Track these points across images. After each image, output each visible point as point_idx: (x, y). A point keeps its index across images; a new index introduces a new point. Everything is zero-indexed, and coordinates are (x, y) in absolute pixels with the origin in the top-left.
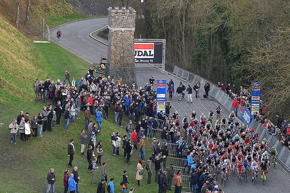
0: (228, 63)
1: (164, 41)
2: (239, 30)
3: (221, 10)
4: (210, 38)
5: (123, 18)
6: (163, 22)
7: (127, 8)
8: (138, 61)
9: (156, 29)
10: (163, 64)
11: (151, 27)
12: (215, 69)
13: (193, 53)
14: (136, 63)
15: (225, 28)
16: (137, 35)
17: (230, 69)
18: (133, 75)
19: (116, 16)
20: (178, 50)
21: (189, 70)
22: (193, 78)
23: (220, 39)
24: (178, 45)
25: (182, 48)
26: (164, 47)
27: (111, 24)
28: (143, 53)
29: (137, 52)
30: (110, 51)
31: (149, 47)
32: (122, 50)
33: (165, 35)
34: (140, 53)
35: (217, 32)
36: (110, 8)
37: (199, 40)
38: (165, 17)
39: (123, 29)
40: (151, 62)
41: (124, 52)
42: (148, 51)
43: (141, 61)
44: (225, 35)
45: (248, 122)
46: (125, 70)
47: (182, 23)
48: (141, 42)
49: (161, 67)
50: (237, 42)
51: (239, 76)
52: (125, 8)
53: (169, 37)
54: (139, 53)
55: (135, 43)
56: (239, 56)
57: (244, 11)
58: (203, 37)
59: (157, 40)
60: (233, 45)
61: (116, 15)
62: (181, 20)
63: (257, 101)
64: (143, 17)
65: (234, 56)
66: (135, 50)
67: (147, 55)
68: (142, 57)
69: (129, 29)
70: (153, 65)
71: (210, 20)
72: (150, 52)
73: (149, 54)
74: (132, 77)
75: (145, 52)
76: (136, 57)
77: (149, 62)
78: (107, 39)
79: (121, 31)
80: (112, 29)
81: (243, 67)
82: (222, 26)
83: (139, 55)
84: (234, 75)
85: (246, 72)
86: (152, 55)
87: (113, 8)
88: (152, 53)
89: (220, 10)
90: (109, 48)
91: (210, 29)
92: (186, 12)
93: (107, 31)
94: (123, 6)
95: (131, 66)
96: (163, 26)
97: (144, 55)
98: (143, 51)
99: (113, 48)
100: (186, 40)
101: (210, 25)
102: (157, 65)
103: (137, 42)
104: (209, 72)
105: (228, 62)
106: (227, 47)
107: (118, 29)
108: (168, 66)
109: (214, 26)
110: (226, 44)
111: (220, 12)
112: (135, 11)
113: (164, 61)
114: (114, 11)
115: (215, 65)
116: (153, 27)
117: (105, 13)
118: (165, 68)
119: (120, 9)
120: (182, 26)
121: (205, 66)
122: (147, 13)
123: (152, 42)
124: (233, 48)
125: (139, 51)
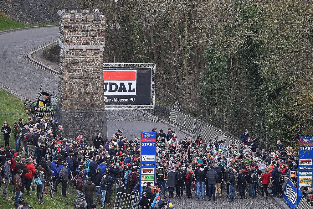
0: (260, 103)
1: (152, 66)
2: (278, 48)
3: (248, 14)
4: (230, 62)
5: (84, 28)
6: (152, 35)
7: (91, 12)
8: (110, 100)
9: (139, 46)
10: (151, 106)
11: (132, 43)
12: (237, 114)
13: (201, 87)
14: (106, 103)
15: (254, 45)
16: (107, 56)
17: (264, 114)
18: (102, 124)
19: (72, 26)
20: (177, 83)
21: (194, 114)
22: (201, 128)
23: (246, 64)
24: (177, 73)
25: (183, 78)
26: (153, 76)
27: (63, 38)
28: (119, 86)
29: (108, 86)
30: (62, 84)
31: (129, 77)
32: (83, 83)
33: (156, 57)
34: (114, 87)
35: (241, 52)
36: (61, 11)
37: (211, 65)
38: (155, 27)
39: (83, 47)
40: (131, 102)
41: (85, 85)
42: (126, 83)
43: (115, 100)
44: (254, 57)
45: (293, 203)
46: (87, 116)
47: (183, 36)
48: (115, 69)
49: (148, 111)
50: (275, 68)
51: (278, 124)
52: (87, 11)
53: (162, 59)
54: (111, 87)
55: (104, 71)
56: (278, 91)
57: (286, 15)
58: (219, 59)
59: (141, 65)
60: (267, 72)
61: (71, 22)
62: (182, 31)
63: (306, 166)
64: (118, 25)
65: (269, 91)
66: (105, 82)
67: (125, 91)
68: (117, 93)
69: (94, 47)
70: (134, 107)
71: (229, 33)
72: (130, 84)
73: (127, 88)
74: (100, 127)
75: (122, 84)
76: (107, 93)
77: (128, 102)
78: (57, 62)
79: (81, 50)
80: (66, 47)
81: (284, 110)
82: (249, 41)
83: (111, 90)
84: (270, 123)
85: (290, 119)
86: (133, 91)
87: (67, 12)
88: (134, 86)
89: (245, 15)
90: (61, 78)
91: (229, 46)
92: (190, 17)
93: (56, 50)
94: (85, 7)
95: (99, 109)
96: (152, 41)
97: (120, 91)
98: (118, 83)
99: (67, 78)
100: (189, 65)
101: (230, 40)
102: (141, 107)
103: (108, 69)
104: (227, 119)
105: (260, 101)
106: (258, 77)
107: (75, 47)
108: (161, 108)
109: (237, 43)
110: (256, 71)
111: (247, 18)
112: (103, 16)
113: (153, 97)
114: (68, 16)
115: (239, 107)
116: (135, 42)
117: (53, 19)
118: (156, 112)
119: (79, 12)
120: (183, 42)
121: (221, 109)
122: (125, 19)
123: (133, 68)
124: (268, 78)
125: (111, 84)
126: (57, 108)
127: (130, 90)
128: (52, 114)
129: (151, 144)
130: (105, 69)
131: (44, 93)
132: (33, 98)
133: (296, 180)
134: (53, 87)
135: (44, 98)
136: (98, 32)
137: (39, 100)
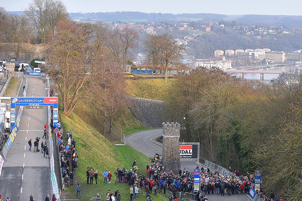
0: (240, 158)
1: (198, 144)
2: (247, 137)
3: (235, 124)
4: (228, 142)
5: (172, 129)
6: (198, 132)
7: (175, 123)
8: (182, 157)
9: (193, 136)
10: (198, 159)
11: (190, 135)
12: (231, 162)
13: (217, 152)
14: (180, 158)
15: (238, 135)
16: (181, 140)
18: (179, 166)
19: (168, 128)
20: (208, 150)
21: (214, 162)
22: (217, 167)
23: (235, 142)
24: (208, 146)
25: (210, 148)
26: (199, 147)
27: (164, 133)
28: (185, 151)
29: (181, 151)
30: (164, 151)
31: (189, 148)
33: (199, 140)
34: (183, 152)
35: (232, 138)
36: (164, 123)
37: (221, 143)
38: (199, 129)
39: (172, 137)
40: (190, 158)
41: (173, 151)
42: (188, 150)
43: (184, 157)
44: (238, 140)
45: (253, 196)
46: (173, 163)
47: (210, 132)
48: (184, 145)
49: (197, 161)
50: (245, 144)
51: (247, 166)
52: (173, 123)
53: (202, 141)
54: (182, 152)
56: (247, 153)
57: (250, 124)
58: (224, 141)
59: (194, 143)
60: (243, 146)
62: (210, 130)
63: (258, 182)
64: (185, 128)
65: (244, 153)
66: (180, 150)
68: (184, 154)
69: (176, 136)
70: (191, 160)
71: (228, 130)
72: (190, 151)
73: (189, 152)
75: (187, 151)
76: (181, 154)
77: (189, 158)
78: (162, 142)
80: (165, 137)
81: (249, 160)
82: (236, 134)
83: (182, 153)
84: (243, 166)
85: (251, 164)
86: (191, 153)
87: (166, 123)
88: (191, 151)
89: (234, 124)
90: (163, 148)
91: (228, 136)
92: (213, 125)
93: (162, 138)
94: (172, 121)
95: (178, 161)
96: (198, 134)
97: (186, 153)
98: (185, 150)
99: (165, 148)
100: (212, 143)
101: (228, 133)
102: (194, 160)
103: (181, 145)
104: (227, 163)
105: (240, 157)
106: (239, 147)
107: (169, 137)
108: (202, 160)
109: (231, 134)
110: (238, 145)
112: (179, 125)
113: (198, 156)
114: (166, 125)
115: (232, 159)
116: (192, 135)
117: (160, 126)
118: (200, 161)
119: (170, 123)
120: (210, 134)
121: (225, 160)
122: (187, 126)
123: (191, 145)
124: (243, 148)
125: (182, 151)
126: (162, 160)
127: (190, 153)
128: (160, 162)
129: (198, 174)
130: (180, 145)
131: (157, 154)
132: (153, 156)
133: (254, 187)
134: (160, 152)
135: (157, 156)
136: (178, 131)
137: (155, 157)
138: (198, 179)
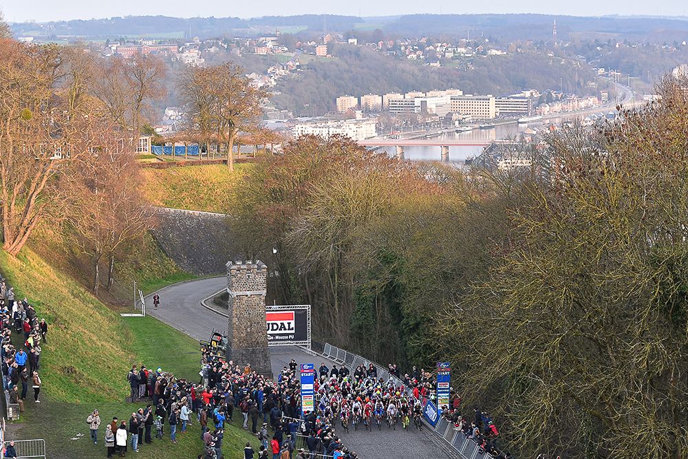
0: (402, 336)
1: (308, 307)
2: (416, 288)
4: (374, 301)
5: (249, 276)
6: (306, 281)
7: (254, 263)
8: (272, 338)
9: (296, 290)
10: (309, 341)
11: (289, 289)
12: (383, 346)
13: (351, 323)
14: (270, 340)
15: (395, 286)
16: (269, 301)
17: (405, 345)
18: (266, 358)
19: (238, 275)
20: (329, 321)
21: (345, 348)
22: (352, 359)
23: (389, 302)
24: (329, 313)
25: (334, 317)
26: (309, 315)
27: (231, 286)
28: (280, 325)
29: (270, 325)
30: (231, 325)
31: (288, 317)
32: (249, 324)
33: (310, 299)
34: (275, 327)
35: (384, 292)
36: (229, 263)
37: (358, 305)
38: (309, 273)
39: (248, 293)
40: (291, 339)
41: (251, 325)
42: (286, 323)
43: (277, 337)
44: (396, 296)
45: (434, 421)
46: (253, 352)
47: (334, 281)
48: (276, 311)
49: (306, 346)
50: (414, 305)
51: (418, 354)
52: (250, 263)
53: (316, 301)
54: (273, 327)
55: (267, 313)
56: (417, 325)
57: (421, 260)
58: (365, 299)
59: (299, 307)
60: (407, 309)
61: (238, 272)
62: (333, 276)
63: (445, 389)
64: (277, 274)
65: (410, 325)
66: (268, 322)
67: (285, 329)
68: (278, 332)
69: (258, 292)
70: (294, 343)
71: (374, 275)
72: (289, 324)
73: (287, 327)
74: (265, 361)
75: (282, 324)
76: (270, 332)
77: (288, 339)
78: (226, 307)
79: (247, 296)
80: (234, 294)
81: (424, 340)
82: (391, 284)
83: (273, 330)
84: (411, 353)
85: (429, 348)
86: (292, 329)
87: (234, 263)
88: (293, 325)
89: (387, 260)
90: (231, 320)
91: (374, 287)
92: (339, 264)
93: (226, 296)
94: (248, 259)
95: (263, 346)
96: (307, 286)
97: (280, 330)
98: (279, 323)
99: (235, 320)
100: (339, 305)
101: (374, 282)
102: (300, 343)
103: (270, 311)
104: (375, 350)
105: (402, 334)
106: (400, 313)
107: (241, 293)
108: (317, 343)
109: (380, 284)
110: (398, 308)
111: (388, 263)
112: (265, 266)
113: (309, 336)
114: (235, 267)
115: (384, 340)
116: (292, 287)
117: (222, 270)
118: (312, 347)
119: (244, 263)
120: (334, 286)
121: (368, 342)
122: (282, 268)
123: (290, 310)
124: (408, 314)
125: (273, 324)
126: (227, 346)
127: (289, 329)
128: (223, 351)
129: (309, 374)
130: (268, 311)
131: (216, 334)
132: (207, 339)
133: (435, 401)
134: (223, 328)
135: (216, 338)
136: (261, 279)
137: (212, 340)
138: (310, 386)
